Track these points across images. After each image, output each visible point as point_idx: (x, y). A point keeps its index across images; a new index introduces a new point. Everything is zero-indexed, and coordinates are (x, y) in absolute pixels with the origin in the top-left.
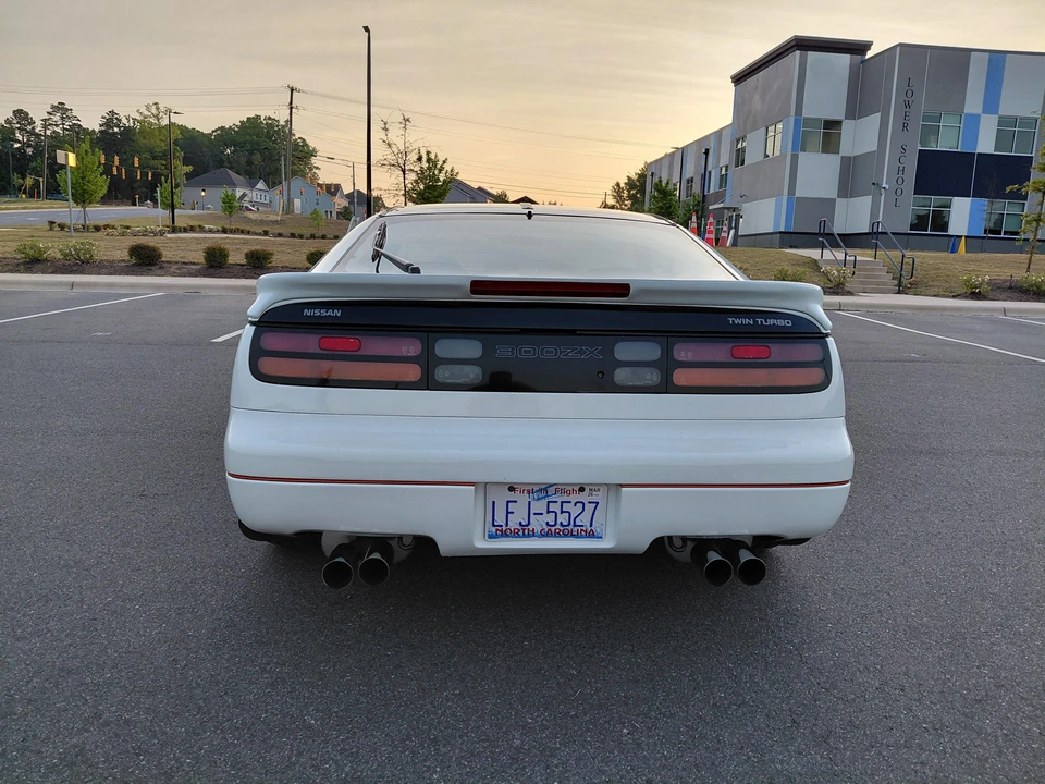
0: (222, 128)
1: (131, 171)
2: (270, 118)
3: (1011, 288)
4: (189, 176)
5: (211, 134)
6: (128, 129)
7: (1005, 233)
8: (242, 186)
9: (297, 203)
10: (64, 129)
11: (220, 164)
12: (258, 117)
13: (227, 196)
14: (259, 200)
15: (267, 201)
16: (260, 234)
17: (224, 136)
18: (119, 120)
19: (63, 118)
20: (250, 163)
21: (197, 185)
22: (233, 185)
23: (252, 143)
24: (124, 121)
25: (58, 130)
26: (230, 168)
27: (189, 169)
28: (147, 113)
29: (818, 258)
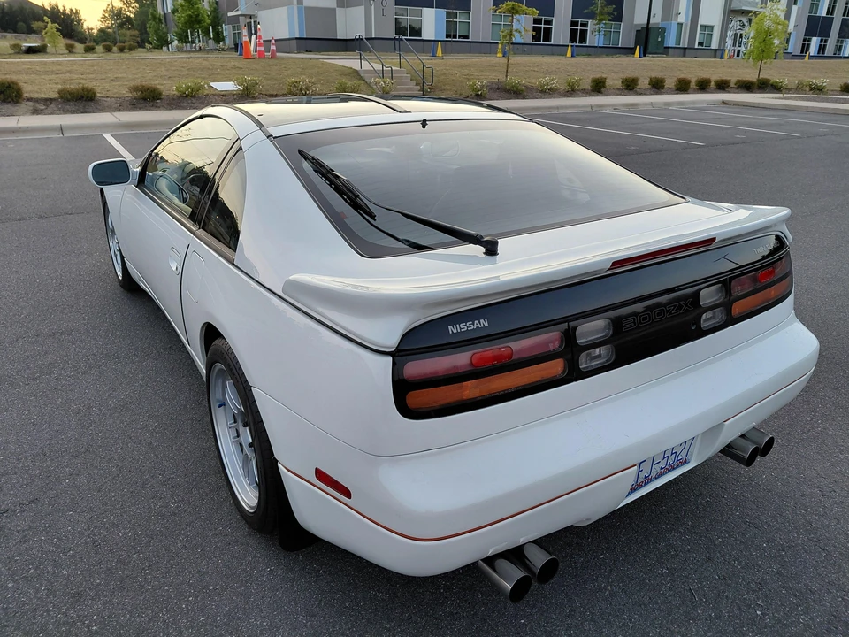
3: (498, 89)
7: (460, 37)
29: (358, 68)
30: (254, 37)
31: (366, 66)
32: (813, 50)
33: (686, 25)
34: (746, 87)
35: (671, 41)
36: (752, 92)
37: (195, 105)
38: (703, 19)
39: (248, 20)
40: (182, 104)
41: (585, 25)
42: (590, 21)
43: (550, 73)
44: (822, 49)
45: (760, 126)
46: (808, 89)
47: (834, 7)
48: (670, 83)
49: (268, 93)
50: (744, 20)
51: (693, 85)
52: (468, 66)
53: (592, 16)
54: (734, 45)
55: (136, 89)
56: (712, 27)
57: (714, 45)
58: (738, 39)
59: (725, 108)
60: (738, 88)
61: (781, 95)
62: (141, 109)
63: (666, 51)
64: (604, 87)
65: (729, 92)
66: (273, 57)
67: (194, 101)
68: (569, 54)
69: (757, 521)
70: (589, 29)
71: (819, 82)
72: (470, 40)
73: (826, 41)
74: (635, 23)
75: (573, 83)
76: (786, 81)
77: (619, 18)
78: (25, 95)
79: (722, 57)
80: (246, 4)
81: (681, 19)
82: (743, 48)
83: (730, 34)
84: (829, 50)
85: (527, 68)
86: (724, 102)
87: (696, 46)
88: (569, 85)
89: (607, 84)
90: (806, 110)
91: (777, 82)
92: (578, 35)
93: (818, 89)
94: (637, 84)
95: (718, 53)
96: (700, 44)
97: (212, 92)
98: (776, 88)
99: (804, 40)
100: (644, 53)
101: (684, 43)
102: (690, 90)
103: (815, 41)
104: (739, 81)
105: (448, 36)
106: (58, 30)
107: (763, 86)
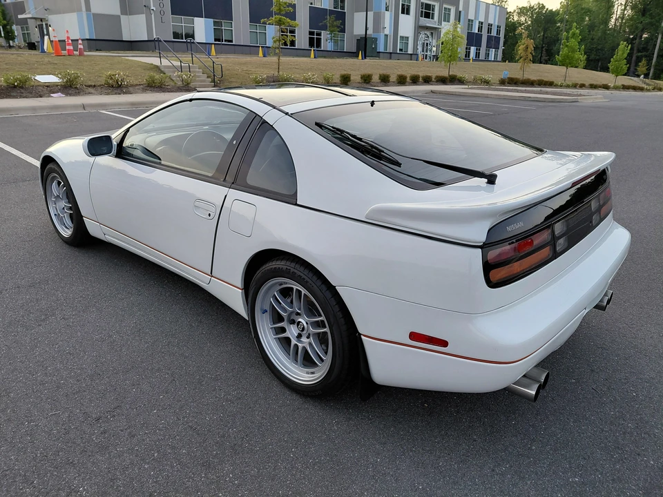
29: (158, 64)
30: (46, 38)
31: (165, 62)
32: (472, 55)
33: (390, 36)
34: (443, 80)
35: (381, 48)
36: (446, 84)
37: (24, 95)
38: (401, 33)
39: (40, 23)
40: (12, 94)
41: (319, 34)
42: (322, 32)
43: (309, 70)
44: (477, 55)
45: (465, 108)
46: (479, 82)
47: (482, 27)
48: (393, 78)
49: (87, 84)
50: (428, 33)
51: (408, 79)
52: (245, 64)
53: (325, 28)
54: (423, 51)
56: (408, 38)
57: (410, 51)
58: (426, 46)
59: (435, 96)
60: (437, 81)
61: (467, 86)
63: (378, 54)
64: (350, 81)
65: (432, 85)
66: (81, 54)
67: (22, 91)
68: (312, 55)
69: (604, 346)
70: (322, 37)
71: (486, 77)
72: (234, 43)
73: (479, 49)
74: (355, 33)
75: (329, 78)
76: (467, 76)
77: (343, 31)
79: (417, 60)
80: (36, 9)
81: (387, 32)
82: (429, 53)
83: (420, 43)
84: (482, 56)
85: (290, 66)
86: (432, 92)
87: (398, 52)
88: (325, 79)
89: (352, 78)
90: (487, 96)
91: (461, 77)
92: (314, 42)
93: (487, 82)
94: (371, 79)
95: (413, 56)
96: (401, 50)
97: (36, 84)
98: (461, 81)
99: (467, 49)
100: (365, 57)
101: (390, 49)
102: (407, 84)
103: (473, 49)
104: (437, 77)
105: (216, 40)
107: (453, 80)
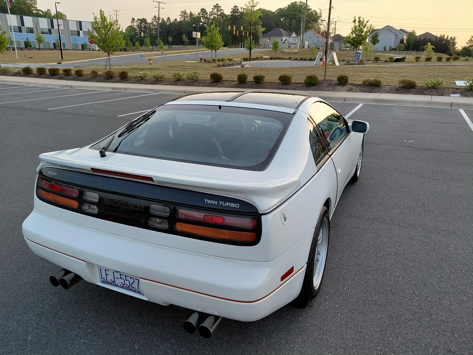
0: (280, 9)
1: (241, 32)
2: (301, 2)
4: (264, 33)
5: (275, 12)
6: (242, 13)
8: (286, 36)
9: (306, 43)
10: (218, 15)
11: (278, 26)
12: (296, 2)
13: (275, 42)
14: (292, 42)
15: (296, 42)
16: (287, 59)
17: (281, 12)
18: (238, 9)
19: (217, 10)
20: (290, 24)
21: (266, 37)
22: (281, 35)
23: (292, 14)
24: (240, 10)
25: (216, 16)
26: (282, 28)
27: (264, 29)
28: (248, 5)
55: (402, 82)
62: (400, 93)
67: (432, 91)
78: (350, 81)
106: (433, 49)
